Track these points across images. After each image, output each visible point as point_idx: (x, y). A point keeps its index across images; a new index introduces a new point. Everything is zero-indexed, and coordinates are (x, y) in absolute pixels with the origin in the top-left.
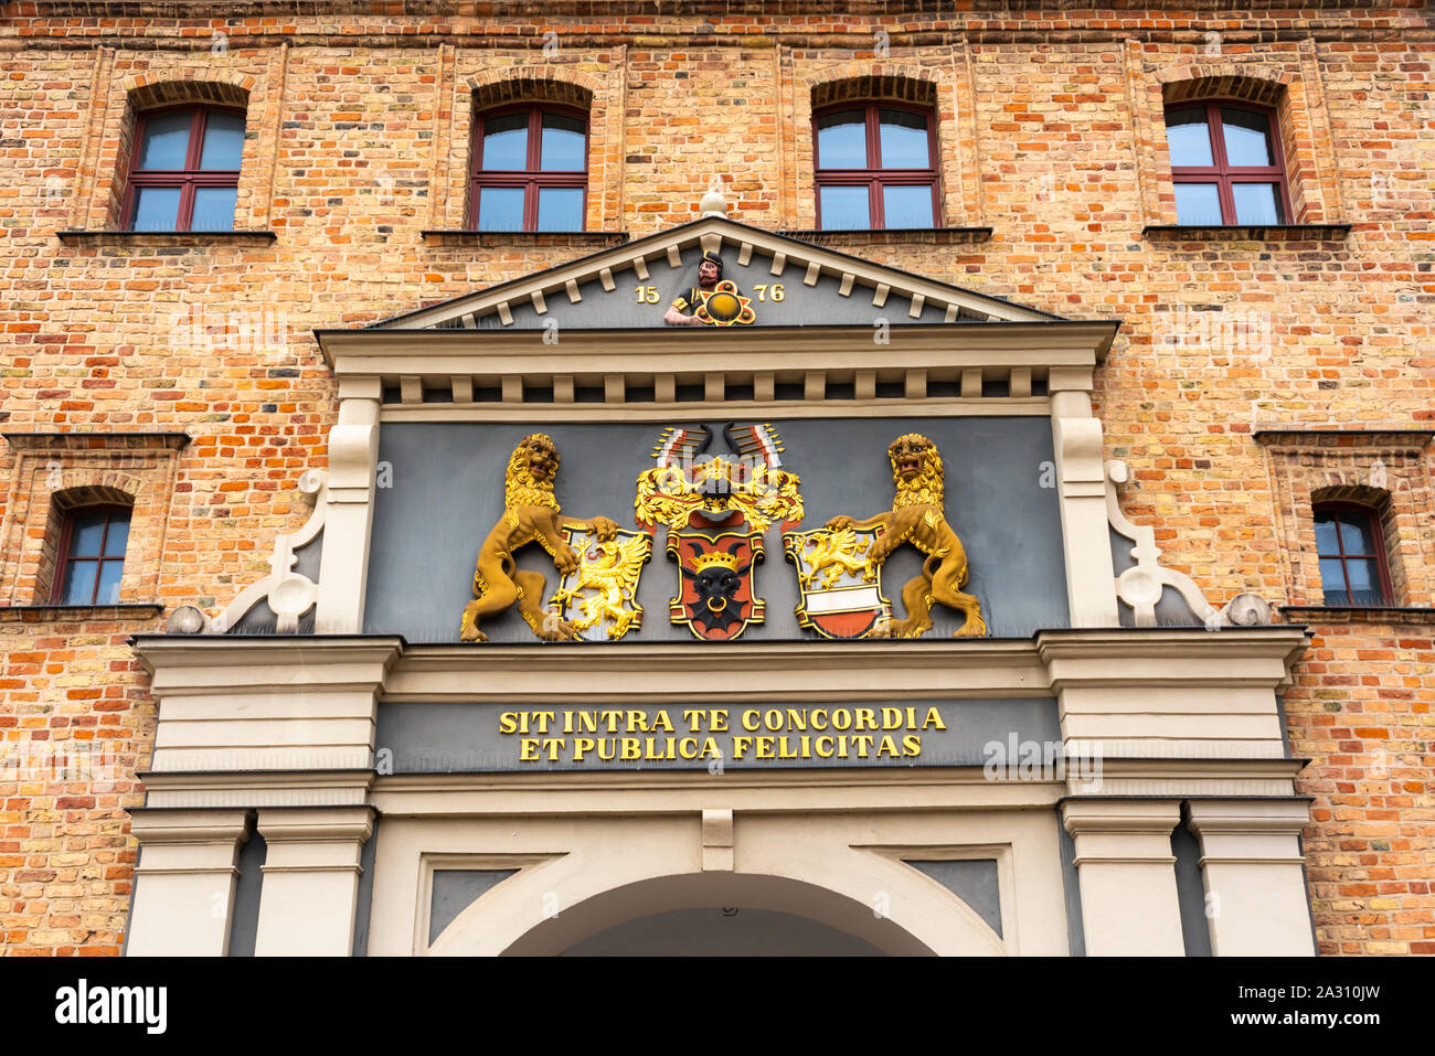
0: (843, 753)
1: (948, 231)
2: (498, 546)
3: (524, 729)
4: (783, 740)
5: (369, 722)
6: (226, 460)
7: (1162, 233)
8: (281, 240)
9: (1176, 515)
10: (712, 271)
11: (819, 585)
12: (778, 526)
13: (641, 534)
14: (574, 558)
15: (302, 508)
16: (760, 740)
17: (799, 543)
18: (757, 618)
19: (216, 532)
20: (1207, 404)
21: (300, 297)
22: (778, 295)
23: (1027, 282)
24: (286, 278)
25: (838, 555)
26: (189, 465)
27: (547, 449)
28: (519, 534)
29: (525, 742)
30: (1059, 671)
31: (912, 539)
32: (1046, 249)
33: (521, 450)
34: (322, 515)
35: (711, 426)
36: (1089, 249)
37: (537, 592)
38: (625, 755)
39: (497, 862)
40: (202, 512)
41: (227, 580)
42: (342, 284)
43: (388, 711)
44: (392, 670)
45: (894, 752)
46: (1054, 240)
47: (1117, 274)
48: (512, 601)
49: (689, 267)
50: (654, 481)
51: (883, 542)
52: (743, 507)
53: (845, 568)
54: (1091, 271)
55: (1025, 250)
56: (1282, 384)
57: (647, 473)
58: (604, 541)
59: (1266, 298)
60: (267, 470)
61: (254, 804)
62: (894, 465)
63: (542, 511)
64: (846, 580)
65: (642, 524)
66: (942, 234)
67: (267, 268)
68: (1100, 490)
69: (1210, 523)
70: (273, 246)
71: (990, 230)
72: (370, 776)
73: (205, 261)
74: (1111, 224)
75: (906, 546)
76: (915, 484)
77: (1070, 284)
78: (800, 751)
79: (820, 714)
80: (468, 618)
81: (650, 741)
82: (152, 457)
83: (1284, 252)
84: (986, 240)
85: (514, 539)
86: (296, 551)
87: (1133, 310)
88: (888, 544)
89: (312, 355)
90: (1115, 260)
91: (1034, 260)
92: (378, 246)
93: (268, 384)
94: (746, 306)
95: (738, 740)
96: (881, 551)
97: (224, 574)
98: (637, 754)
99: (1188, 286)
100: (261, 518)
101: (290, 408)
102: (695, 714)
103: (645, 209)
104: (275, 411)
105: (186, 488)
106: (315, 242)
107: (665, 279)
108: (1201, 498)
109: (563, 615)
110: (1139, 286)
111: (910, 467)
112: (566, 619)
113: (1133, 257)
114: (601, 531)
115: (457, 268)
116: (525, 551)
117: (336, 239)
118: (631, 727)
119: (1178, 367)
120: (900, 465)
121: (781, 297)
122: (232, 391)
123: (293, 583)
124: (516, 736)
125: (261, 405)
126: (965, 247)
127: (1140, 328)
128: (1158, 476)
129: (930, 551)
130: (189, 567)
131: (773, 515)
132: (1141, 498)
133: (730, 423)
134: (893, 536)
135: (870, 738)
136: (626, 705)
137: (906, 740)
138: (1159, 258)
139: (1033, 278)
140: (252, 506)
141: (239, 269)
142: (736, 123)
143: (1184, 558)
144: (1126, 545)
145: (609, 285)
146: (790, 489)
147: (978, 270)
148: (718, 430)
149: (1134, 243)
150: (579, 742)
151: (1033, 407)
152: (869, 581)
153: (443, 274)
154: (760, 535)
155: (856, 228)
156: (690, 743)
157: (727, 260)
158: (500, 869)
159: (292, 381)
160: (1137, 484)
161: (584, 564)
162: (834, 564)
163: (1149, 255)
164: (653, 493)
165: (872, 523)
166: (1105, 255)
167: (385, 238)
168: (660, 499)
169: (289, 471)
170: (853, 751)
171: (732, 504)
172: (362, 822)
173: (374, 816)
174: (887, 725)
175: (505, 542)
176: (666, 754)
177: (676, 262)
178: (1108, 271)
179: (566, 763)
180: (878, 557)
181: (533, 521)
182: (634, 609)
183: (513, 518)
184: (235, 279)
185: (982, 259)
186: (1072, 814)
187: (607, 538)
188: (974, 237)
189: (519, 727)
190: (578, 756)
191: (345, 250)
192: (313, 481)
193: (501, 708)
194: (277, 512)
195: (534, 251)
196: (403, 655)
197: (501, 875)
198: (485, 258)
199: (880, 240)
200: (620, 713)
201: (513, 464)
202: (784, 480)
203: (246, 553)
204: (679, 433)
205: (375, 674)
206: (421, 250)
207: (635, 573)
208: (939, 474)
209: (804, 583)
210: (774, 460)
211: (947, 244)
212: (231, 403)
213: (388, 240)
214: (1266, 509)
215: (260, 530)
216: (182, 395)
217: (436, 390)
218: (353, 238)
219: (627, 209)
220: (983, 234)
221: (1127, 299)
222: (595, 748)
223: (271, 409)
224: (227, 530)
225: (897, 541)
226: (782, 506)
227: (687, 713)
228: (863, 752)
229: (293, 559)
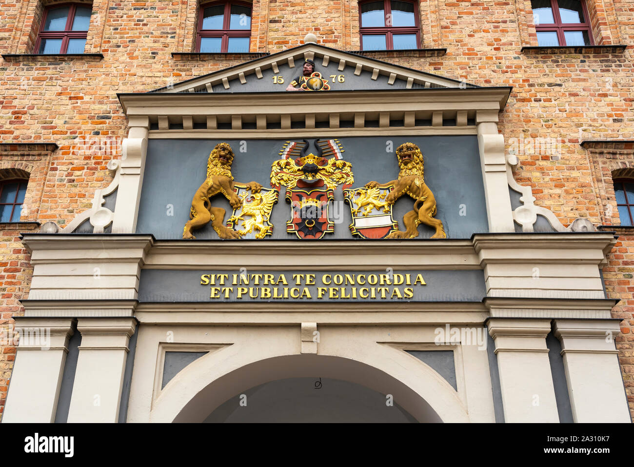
0: (373, 295)
1: (424, 51)
2: (202, 195)
3: (213, 283)
4: (343, 289)
5: (135, 277)
6: (74, 156)
7: (531, 51)
8: (106, 58)
9: (542, 182)
10: (309, 68)
11: (361, 214)
12: (341, 186)
13: (273, 190)
14: (240, 201)
15: (109, 178)
16: (331, 289)
17: (351, 195)
18: (330, 230)
19: (68, 189)
20: (556, 130)
21: (113, 83)
22: (341, 80)
23: (464, 74)
24: (107, 75)
25: (371, 200)
26: (57, 159)
27: (227, 149)
28: (212, 189)
29: (213, 289)
30: (485, 255)
31: (408, 193)
32: (473, 59)
33: (215, 150)
34: (118, 180)
35: (308, 141)
36: (494, 58)
37: (221, 217)
38: (263, 296)
39: (197, 348)
40: (61, 180)
41: (72, 212)
42: (133, 78)
43: (145, 272)
44: (148, 252)
45: (400, 296)
46: (477, 55)
47: (509, 70)
48: (208, 221)
49: (299, 67)
50: (280, 166)
51: (394, 193)
52: (324, 178)
53: (375, 206)
54: (496, 69)
55: (463, 59)
56: (594, 120)
57: (276, 162)
58: (254, 193)
59: (584, 80)
60: (93, 161)
61: (76, 316)
62: (399, 158)
63: (224, 178)
64: (375, 212)
65: (273, 186)
66: (422, 52)
67: (98, 71)
68: (504, 168)
69: (560, 186)
70: (102, 61)
71: (445, 50)
72: (134, 303)
73: (70, 68)
74: (505, 47)
75: (405, 196)
76: (410, 166)
77: (485, 74)
78: (352, 295)
79: (362, 277)
80: (186, 229)
81: (276, 289)
82: (39, 155)
83: (592, 59)
84: (443, 55)
85: (210, 191)
86: (105, 197)
87: (517, 86)
88: (396, 194)
89: (118, 109)
90: (508, 63)
91: (467, 64)
92: (151, 61)
93: (96, 122)
94: (326, 84)
95: (320, 289)
96: (393, 198)
97: (70, 209)
98: (269, 295)
99: (545, 75)
100: (90, 183)
101: (106, 133)
102: (298, 276)
103: (278, 43)
104: (99, 134)
105: (55, 169)
106: (122, 59)
107: (287, 73)
108: (555, 174)
109: (234, 228)
110: (520, 75)
111: (407, 158)
112: (235, 230)
113: (516, 62)
114: (253, 188)
115: (188, 70)
116: (216, 197)
117: (132, 58)
118: (266, 282)
119: (540, 113)
120: (402, 157)
121: (343, 81)
122: (79, 125)
123: (102, 212)
124: (209, 287)
125: (92, 131)
126: (433, 58)
127: (521, 94)
128: (532, 164)
129: (417, 198)
130: (54, 206)
131: (338, 181)
132: (524, 174)
133: (317, 139)
134: (399, 191)
135: (387, 289)
136: (264, 272)
137: (406, 290)
138: (529, 62)
139: (467, 72)
140: (85, 178)
141: (85, 71)
142: (322, 5)
143: (547, 203)
144: (517, 196)
145: (260, 76)
146: (347, 169)
147: (440, 69)
148: (312, 142)
149: (517, 56)
150: (240, 289)
151: (469, 131)
152: (387, 212)
153: (181, 73)
154: (332, 190)
155: (380, 50)
156: (295, 290)
157: (317, 64)
158: (199, 351)
159: (107, 121)
160: (521, 167)
161: (245, 204)
162: (368, 204)
163: (524, 61)
164: (279, 171)
165: (388, 185)
166: (503, 61)
167: (154, 57)
168: (283, 174)
169: (104, 162)
170: (379, 295)
171: (318, 176)
172: (129, 325)
173: (136, 324)
174: (396, 282)
175: (206, 192)
176: (283, 295)
177: (292, 65)
178: (504, 69)
179: (233, 299)
180: (391, 200)
181: (220, 183)
182: (269, 225)
183: (210, 182)
184: (83, 75)
185: (442, 64)
186: (493, 326)
187: (256, 192)
188: (438, 53)
189: (210, 282)
190: (240, 296)
191: (135, 62)
192: (114, 164)
193: (202, 272)
194: (97, 180)
195: (224, 62)
196: (153, 245)
197: (198, 354)
198: (201, 66)
199: (391, 56)
200: (261, 275)
201: (211, 157)
202: (344, 165)
203: (81, 199)
204: (293, 143)
205: (139, 254)
206: (171, 62)
207: (269, 208)
208: (421, 162)
209: (354, 213)
210: (339, 156)
211: (425, 57)
212: (78, 131)
213: (156, 58)
214: (588, 179)
215: (88, 188)
216: (56, 127)
217: (175, 123)
218: (139, 57)
219: (269, 43)
220: (442, 52)
221: (514, 82)
222: (248, 292)
223: (97, 133)
224: (73, 189)
225: (400, 193)
226: (343, 177)
227: (294, 276)
228: (383, 295)
229: (103, 201)
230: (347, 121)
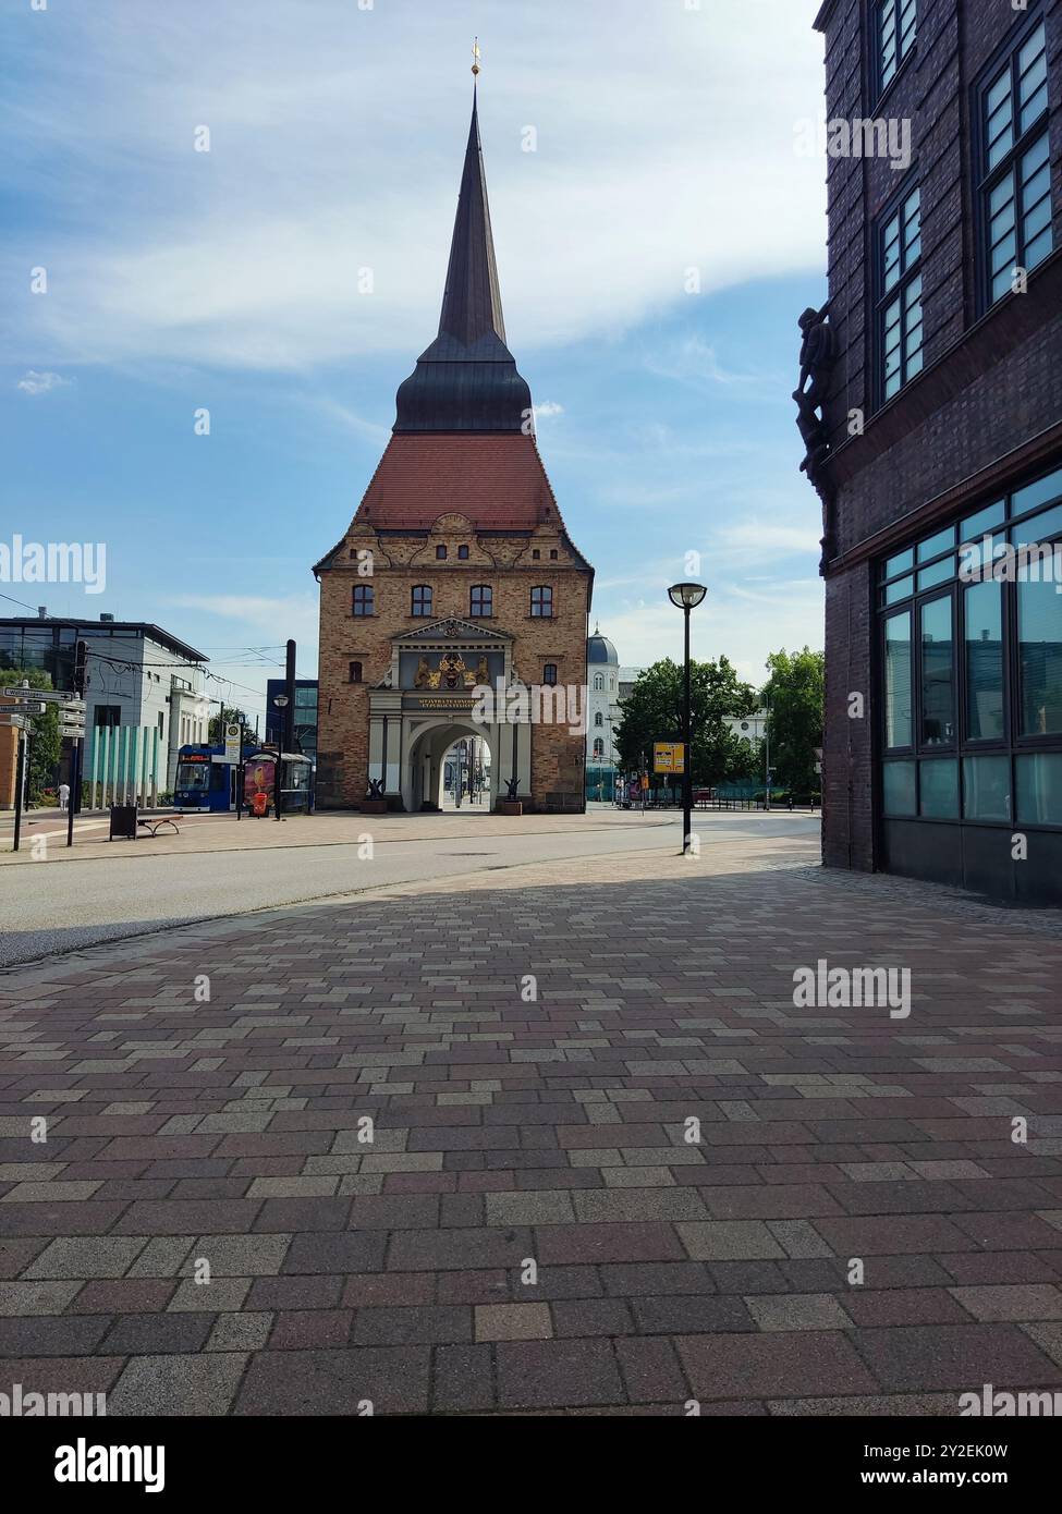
5: (400, 702)
6: (376, 658)
7: (527, 618)
10: (452, 627)
13: (440, 672)
14: (430, 676)
15: (388, 667)
20: (530, 650)
24: (382, 625)
25: (469, 676)
26: (370, 658)
28: (422, 673)
32: (507, 620)
33: (421, 658)
34: (392, 669)
35: (450, 654)
36: (515, 620)
47: (519, 625)
48: (421, 683)
52: (456, 668)
53: (471, 678)
54: (514, 625)
55: (504, 620)
57: (441, 662)
61: (386, 714)
63: (425, 668)
68: (510, 666)
70: (379, 618)
73: (367, 621)
74: (519, 616)
75: (480, 675)
77: (510, 628)
80: (414, 685)
83: (547, 621)
87: (520, 632)
90: (519, 623)
91: (505, 623)
92: (397, 619)
93: (381, 644)
94: (457, 633)
96: (476, 676)
99: (531, 628)
100: (382, 668)
101: (385, 648)
103: (441, 611)
105: (370, 662)
106: (386, 617)
110: (522, 628)
113: (522, 622)
115: (410, 624)
117: (389, 617)
119: (527, 643)
122: (375, 645)
123: (388, 680)
126: (494, 620)
127: (521, 636)
130: (371, 676)
133: (454, 653)
138: (527, 622)
139: (504, 627)
140: (380, 665)
141: (373, 622)
142: (457, 594)
145: (435, 628)
147: (496, 625)
148: (452, 654)
149: (523, 619)
151: (502, 651)
152: (474, 680)
153: (407, 625)
154: (458, 672)
158: (420, 723)
163: (524, 622)
166: (517, 622)
167: (398, 617)
171: (454, 667)
177: (446, 624)
178: (517, 625)
181: (424, 670)
183: (421, 670)
184: (373, 624)
185: (497, 622)
188: (495, 618)
189: (422, 702)
191: (391, 619)
193: (419, 699)
194: (384, 667)
195: (423, 620)
196: (405, 691)
198: (415, 621)
201: (420, 660)
203: (380, 673)
204: (446, 654)
205: (401, 695)
207: (439, 679)
209: (464, 680)
214: (537, 668)
216: (367, 646)
217: (408, 647)
218: (392, 617)
219: (438, 611)
220: (497, 618)
221: (520, 630)
223: (382, 649)
230: (463, 647)
